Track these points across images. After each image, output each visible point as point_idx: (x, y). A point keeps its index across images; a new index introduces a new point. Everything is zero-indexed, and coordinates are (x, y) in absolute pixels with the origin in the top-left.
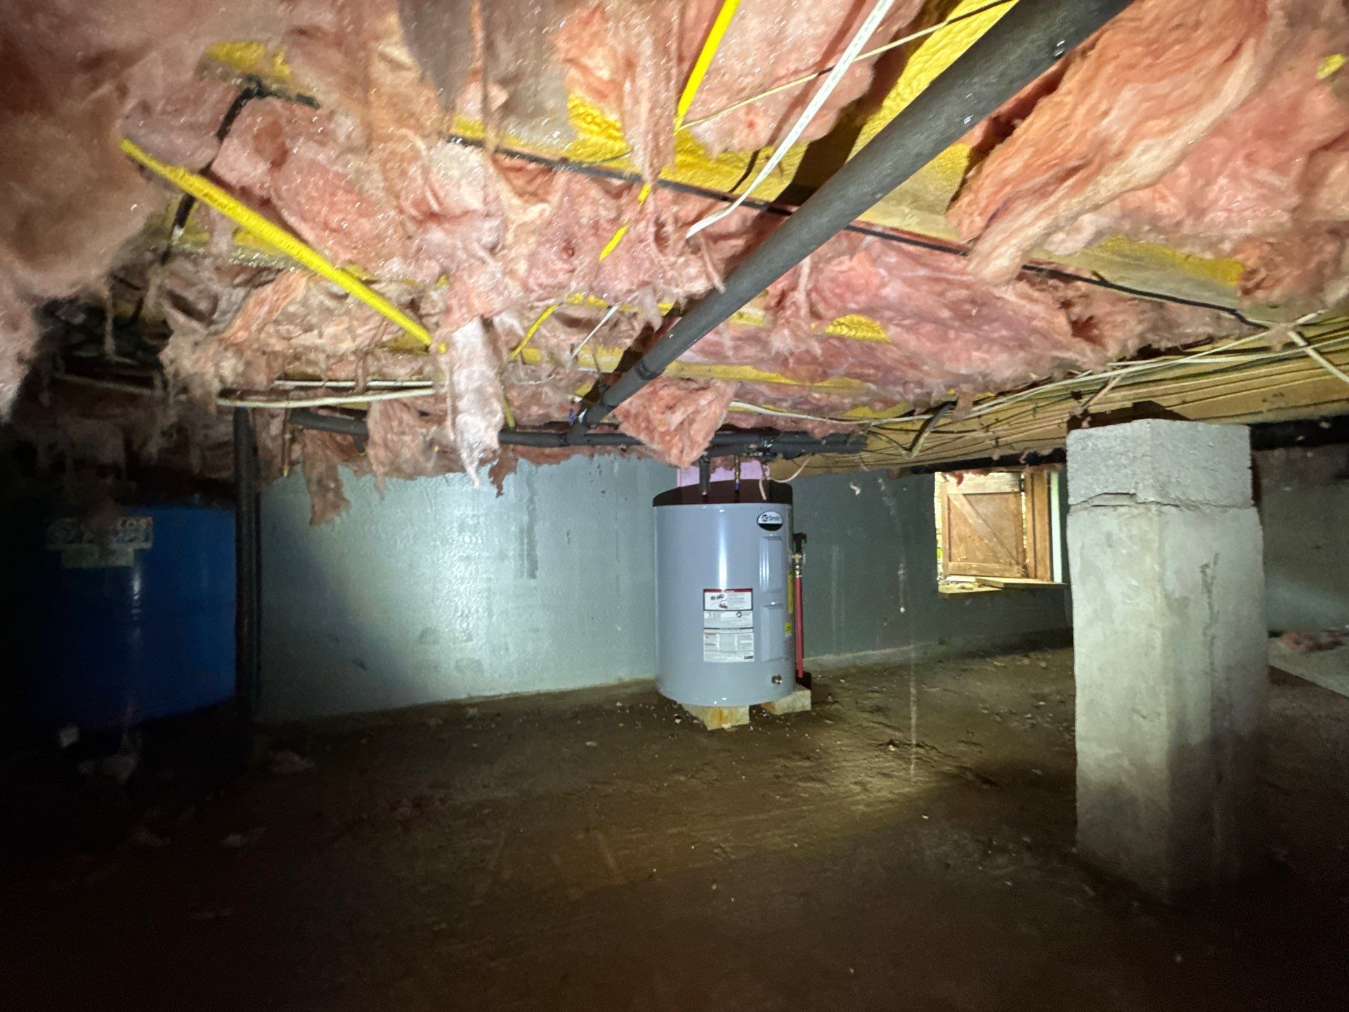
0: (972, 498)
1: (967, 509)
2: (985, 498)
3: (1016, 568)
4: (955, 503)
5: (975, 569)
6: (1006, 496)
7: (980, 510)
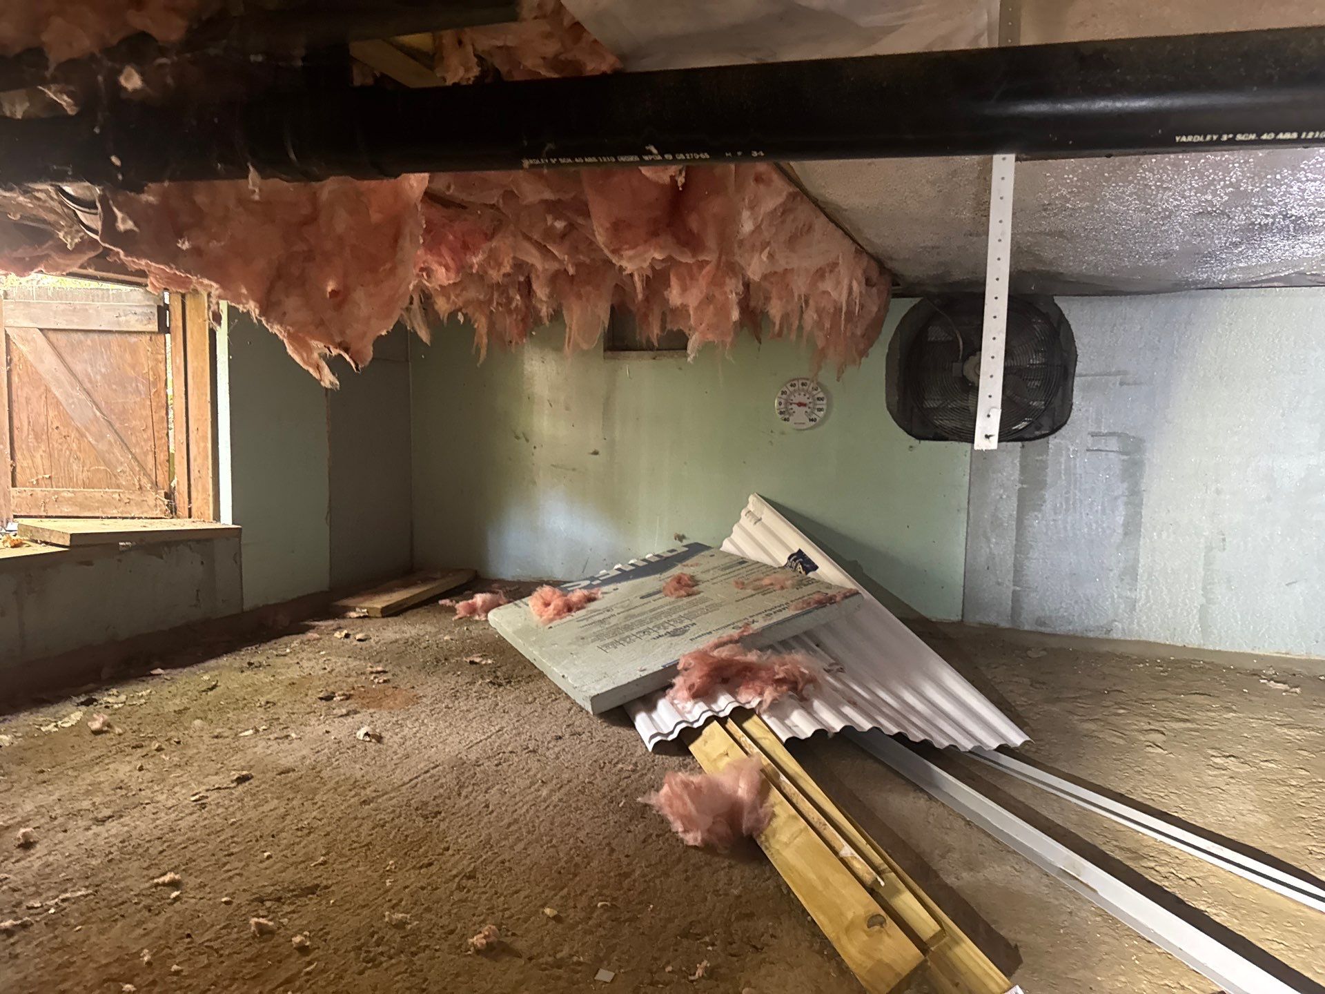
0: (60, 339)
1: (48, 364)
2: (89, 340)
3: (151, 497)
4: (21, 347)
5: (71, 502)
6: (133, 339)
7: (78, 368)
